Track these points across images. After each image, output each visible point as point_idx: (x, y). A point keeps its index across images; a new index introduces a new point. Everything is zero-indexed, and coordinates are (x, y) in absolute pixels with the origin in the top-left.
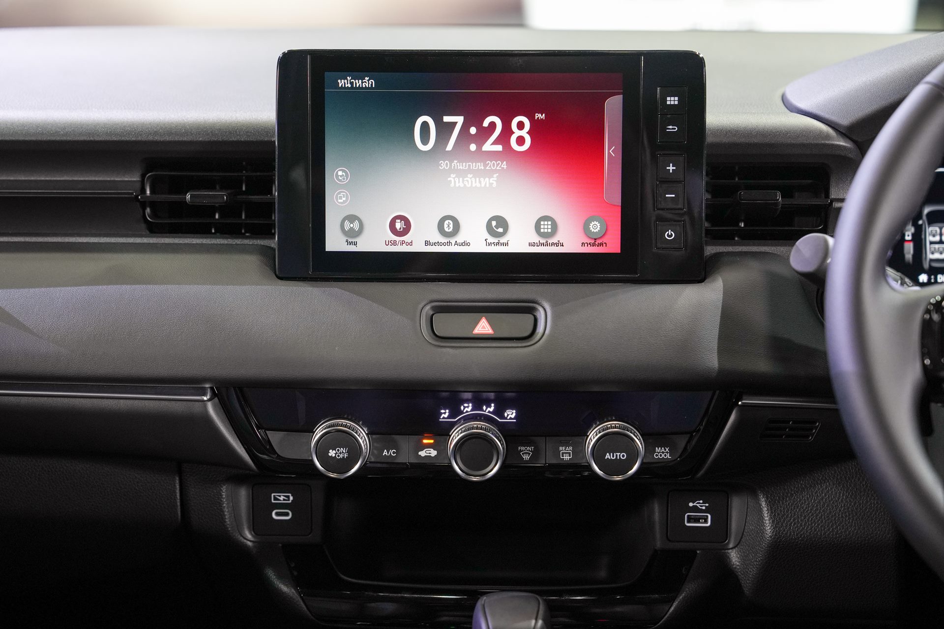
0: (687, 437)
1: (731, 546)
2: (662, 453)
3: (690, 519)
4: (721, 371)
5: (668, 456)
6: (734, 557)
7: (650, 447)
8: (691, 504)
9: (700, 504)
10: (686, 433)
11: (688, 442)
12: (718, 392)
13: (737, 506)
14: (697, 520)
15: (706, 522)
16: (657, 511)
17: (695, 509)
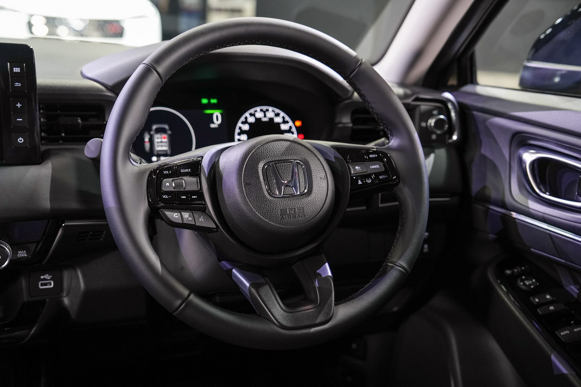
0: (35, 245)
1: (64, 295)
2: (22, 254)
3: (42, 285)
4: (52, 210)
5: (26, 255)
6: (66, 301)
7: (15, 251)
8: (42, 277)
9: (47, 277)
10: (35, 242)
11: (36, 247)
12: (51, 220)
13: (66, 275)
14: (46, 284)
15: (51, 285)
16: (24, 283)
17: (45, 279)
